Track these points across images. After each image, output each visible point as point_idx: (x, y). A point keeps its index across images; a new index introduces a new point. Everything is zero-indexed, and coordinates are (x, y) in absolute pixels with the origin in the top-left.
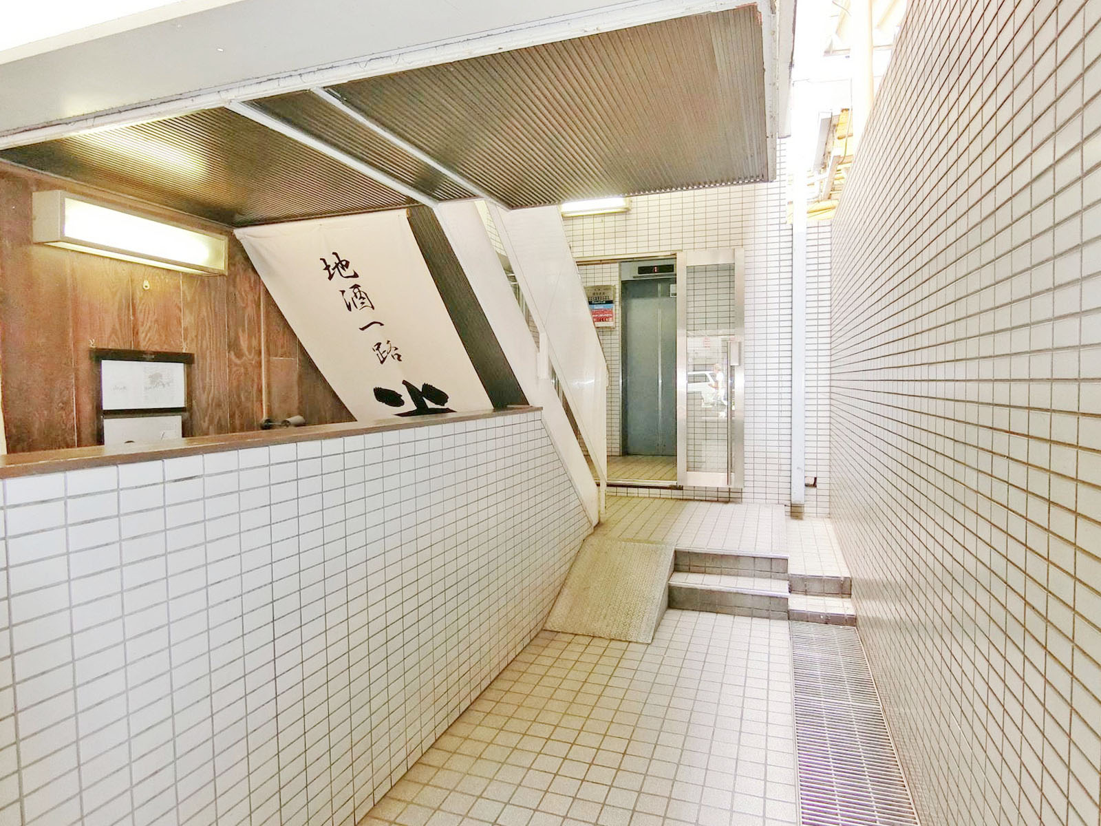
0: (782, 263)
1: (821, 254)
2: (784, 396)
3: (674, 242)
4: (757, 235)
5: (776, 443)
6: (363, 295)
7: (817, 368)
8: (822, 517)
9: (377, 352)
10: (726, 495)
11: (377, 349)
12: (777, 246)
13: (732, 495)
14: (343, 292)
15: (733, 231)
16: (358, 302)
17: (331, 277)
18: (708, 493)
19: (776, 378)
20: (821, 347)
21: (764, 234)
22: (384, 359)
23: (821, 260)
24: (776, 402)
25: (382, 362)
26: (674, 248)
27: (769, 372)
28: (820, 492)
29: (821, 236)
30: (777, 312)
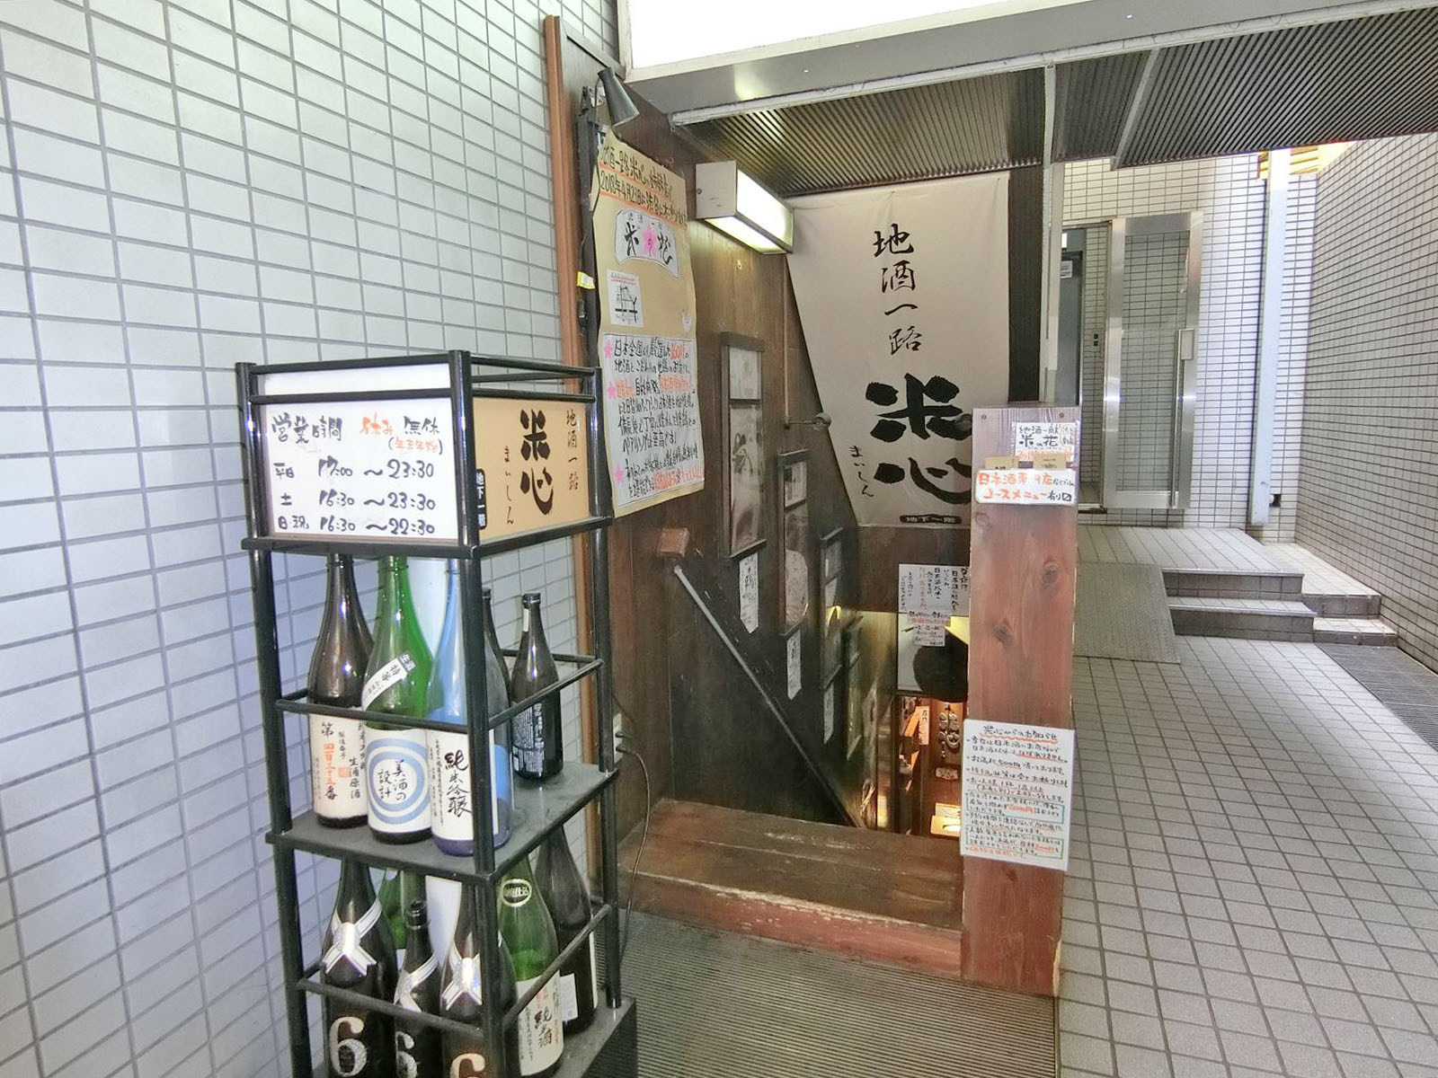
0: (1250, 230)
1: (1301, 217)
2: (1244, 396)
3: (1105, 205)
4: (1218, 194)
5: (1231, 454)
6: (907, 273)
7: (1289, 361)
8: (1285, 542)
9: (893, 340)
10: (1164, 518)
11: (895, 337)
12: (1243, 207)
13: (1170, 518)
14: (885, 270)
15: (1185, 190)
16: (896, 281)
17: (880, 251)
18: (1139, 517)
19: (1235, 374)
20: (1295, 334)
21: (1227, 193)
22: (898, 348)
23: (1301, 225)
24: (1234, 404)
25: (893, 352)
26: (1105, 213)
27: (1226, 367)
28: (1284, 512)
29: (1303, 193)
30: (1240, 292)
